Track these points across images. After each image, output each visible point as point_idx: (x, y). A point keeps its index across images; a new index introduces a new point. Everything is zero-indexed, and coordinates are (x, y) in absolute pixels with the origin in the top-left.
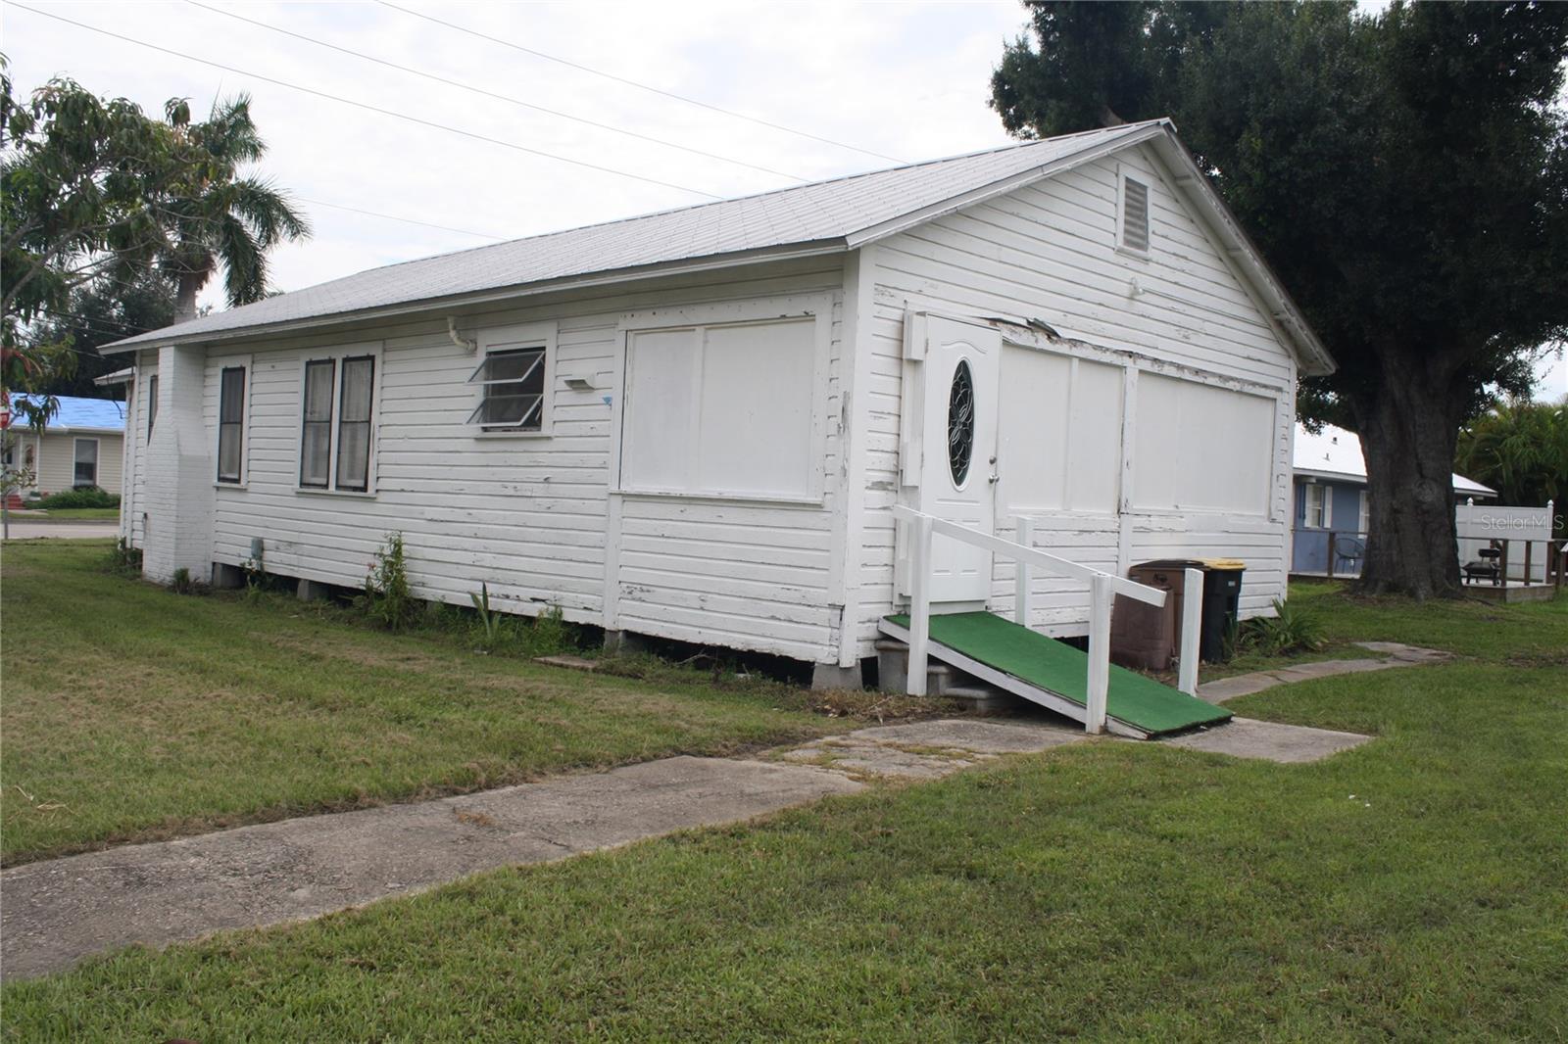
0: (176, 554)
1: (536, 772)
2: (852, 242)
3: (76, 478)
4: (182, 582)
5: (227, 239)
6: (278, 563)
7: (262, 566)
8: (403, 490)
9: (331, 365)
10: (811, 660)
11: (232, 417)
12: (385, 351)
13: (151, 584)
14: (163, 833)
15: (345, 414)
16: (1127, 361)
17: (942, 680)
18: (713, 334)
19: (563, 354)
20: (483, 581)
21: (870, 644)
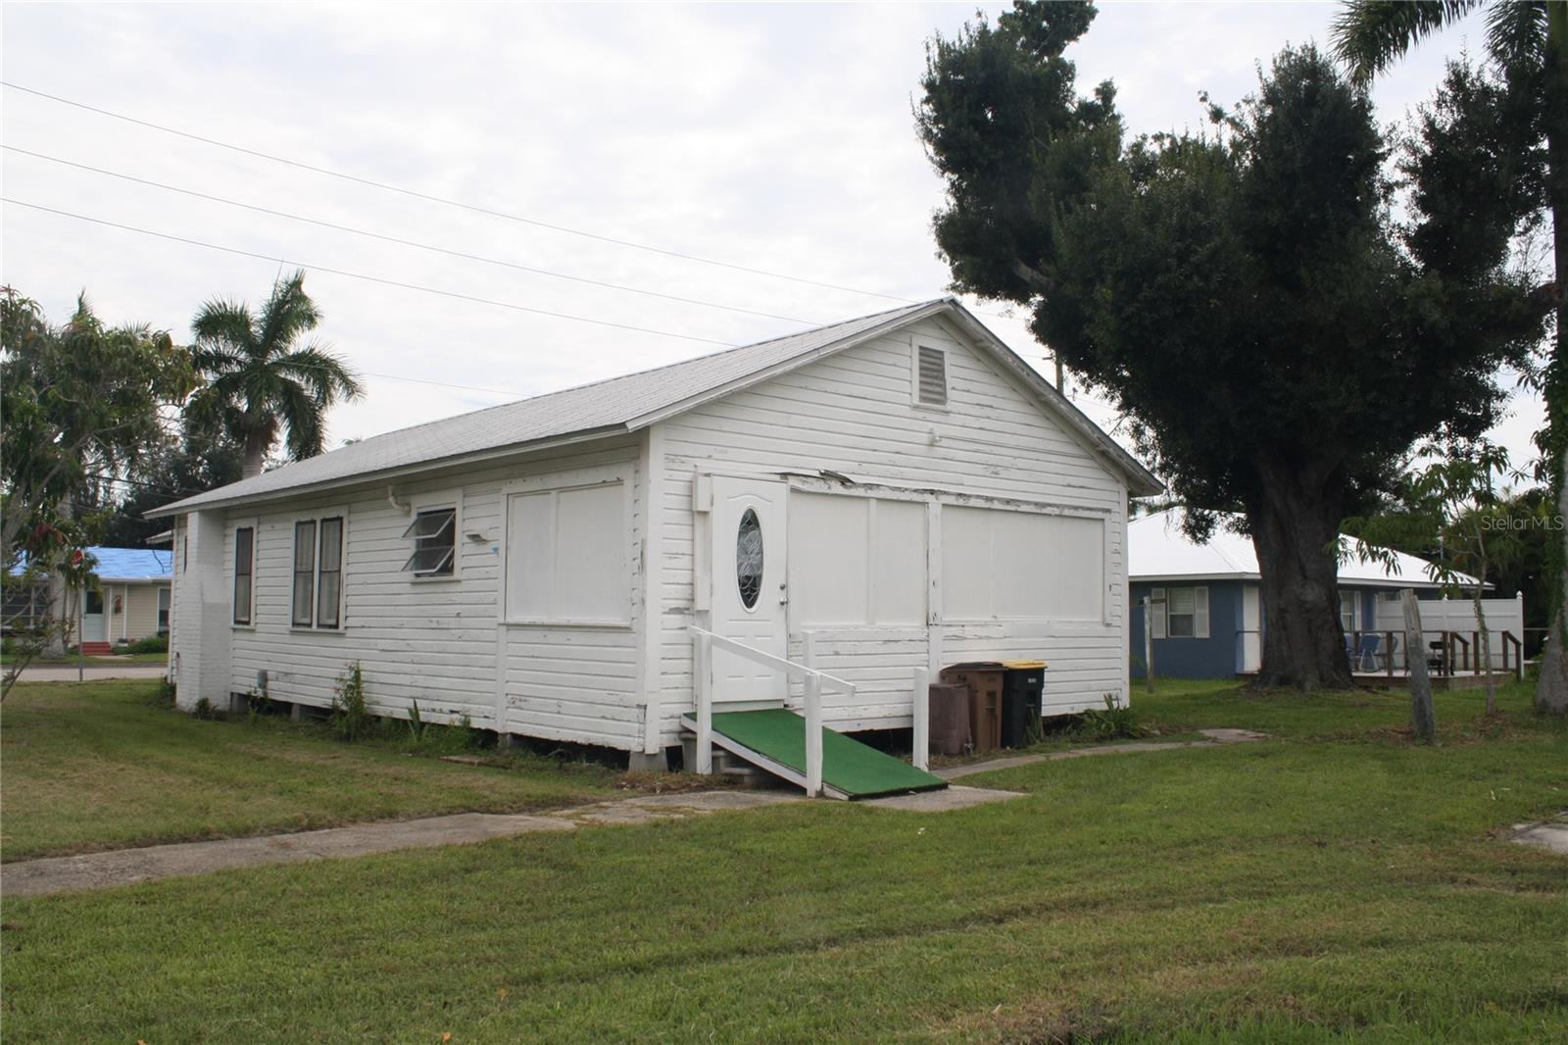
0: (200, 686)
1: (350, 821)
2: (631, 426)
3: (160, 625)
4: (204, 709)
5: (287, 403)
6: (278, 691)
7: (265, 694)
8: (363, 627)
9: (313, 525)
10: (627, 749)
11: (244, 570)
12: (350, 512)
13: (182, 713)
14: (69, 851)
15: (323, 565)
16: (928, 498)
17: (722, 761)
18: (563, 496)
19: (469, 513)
20: (414, 698)
21: (675, 736)
